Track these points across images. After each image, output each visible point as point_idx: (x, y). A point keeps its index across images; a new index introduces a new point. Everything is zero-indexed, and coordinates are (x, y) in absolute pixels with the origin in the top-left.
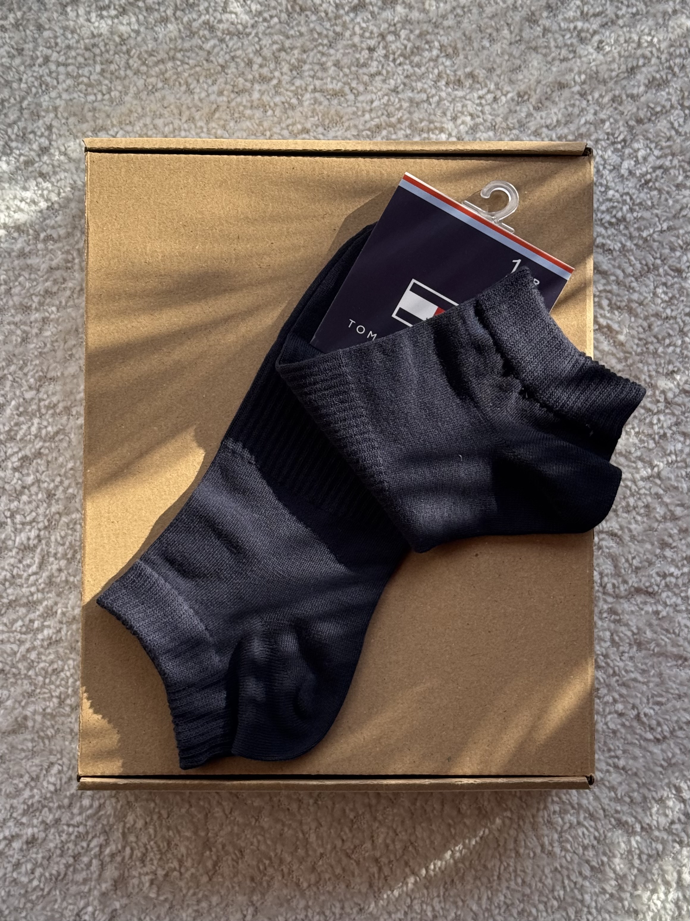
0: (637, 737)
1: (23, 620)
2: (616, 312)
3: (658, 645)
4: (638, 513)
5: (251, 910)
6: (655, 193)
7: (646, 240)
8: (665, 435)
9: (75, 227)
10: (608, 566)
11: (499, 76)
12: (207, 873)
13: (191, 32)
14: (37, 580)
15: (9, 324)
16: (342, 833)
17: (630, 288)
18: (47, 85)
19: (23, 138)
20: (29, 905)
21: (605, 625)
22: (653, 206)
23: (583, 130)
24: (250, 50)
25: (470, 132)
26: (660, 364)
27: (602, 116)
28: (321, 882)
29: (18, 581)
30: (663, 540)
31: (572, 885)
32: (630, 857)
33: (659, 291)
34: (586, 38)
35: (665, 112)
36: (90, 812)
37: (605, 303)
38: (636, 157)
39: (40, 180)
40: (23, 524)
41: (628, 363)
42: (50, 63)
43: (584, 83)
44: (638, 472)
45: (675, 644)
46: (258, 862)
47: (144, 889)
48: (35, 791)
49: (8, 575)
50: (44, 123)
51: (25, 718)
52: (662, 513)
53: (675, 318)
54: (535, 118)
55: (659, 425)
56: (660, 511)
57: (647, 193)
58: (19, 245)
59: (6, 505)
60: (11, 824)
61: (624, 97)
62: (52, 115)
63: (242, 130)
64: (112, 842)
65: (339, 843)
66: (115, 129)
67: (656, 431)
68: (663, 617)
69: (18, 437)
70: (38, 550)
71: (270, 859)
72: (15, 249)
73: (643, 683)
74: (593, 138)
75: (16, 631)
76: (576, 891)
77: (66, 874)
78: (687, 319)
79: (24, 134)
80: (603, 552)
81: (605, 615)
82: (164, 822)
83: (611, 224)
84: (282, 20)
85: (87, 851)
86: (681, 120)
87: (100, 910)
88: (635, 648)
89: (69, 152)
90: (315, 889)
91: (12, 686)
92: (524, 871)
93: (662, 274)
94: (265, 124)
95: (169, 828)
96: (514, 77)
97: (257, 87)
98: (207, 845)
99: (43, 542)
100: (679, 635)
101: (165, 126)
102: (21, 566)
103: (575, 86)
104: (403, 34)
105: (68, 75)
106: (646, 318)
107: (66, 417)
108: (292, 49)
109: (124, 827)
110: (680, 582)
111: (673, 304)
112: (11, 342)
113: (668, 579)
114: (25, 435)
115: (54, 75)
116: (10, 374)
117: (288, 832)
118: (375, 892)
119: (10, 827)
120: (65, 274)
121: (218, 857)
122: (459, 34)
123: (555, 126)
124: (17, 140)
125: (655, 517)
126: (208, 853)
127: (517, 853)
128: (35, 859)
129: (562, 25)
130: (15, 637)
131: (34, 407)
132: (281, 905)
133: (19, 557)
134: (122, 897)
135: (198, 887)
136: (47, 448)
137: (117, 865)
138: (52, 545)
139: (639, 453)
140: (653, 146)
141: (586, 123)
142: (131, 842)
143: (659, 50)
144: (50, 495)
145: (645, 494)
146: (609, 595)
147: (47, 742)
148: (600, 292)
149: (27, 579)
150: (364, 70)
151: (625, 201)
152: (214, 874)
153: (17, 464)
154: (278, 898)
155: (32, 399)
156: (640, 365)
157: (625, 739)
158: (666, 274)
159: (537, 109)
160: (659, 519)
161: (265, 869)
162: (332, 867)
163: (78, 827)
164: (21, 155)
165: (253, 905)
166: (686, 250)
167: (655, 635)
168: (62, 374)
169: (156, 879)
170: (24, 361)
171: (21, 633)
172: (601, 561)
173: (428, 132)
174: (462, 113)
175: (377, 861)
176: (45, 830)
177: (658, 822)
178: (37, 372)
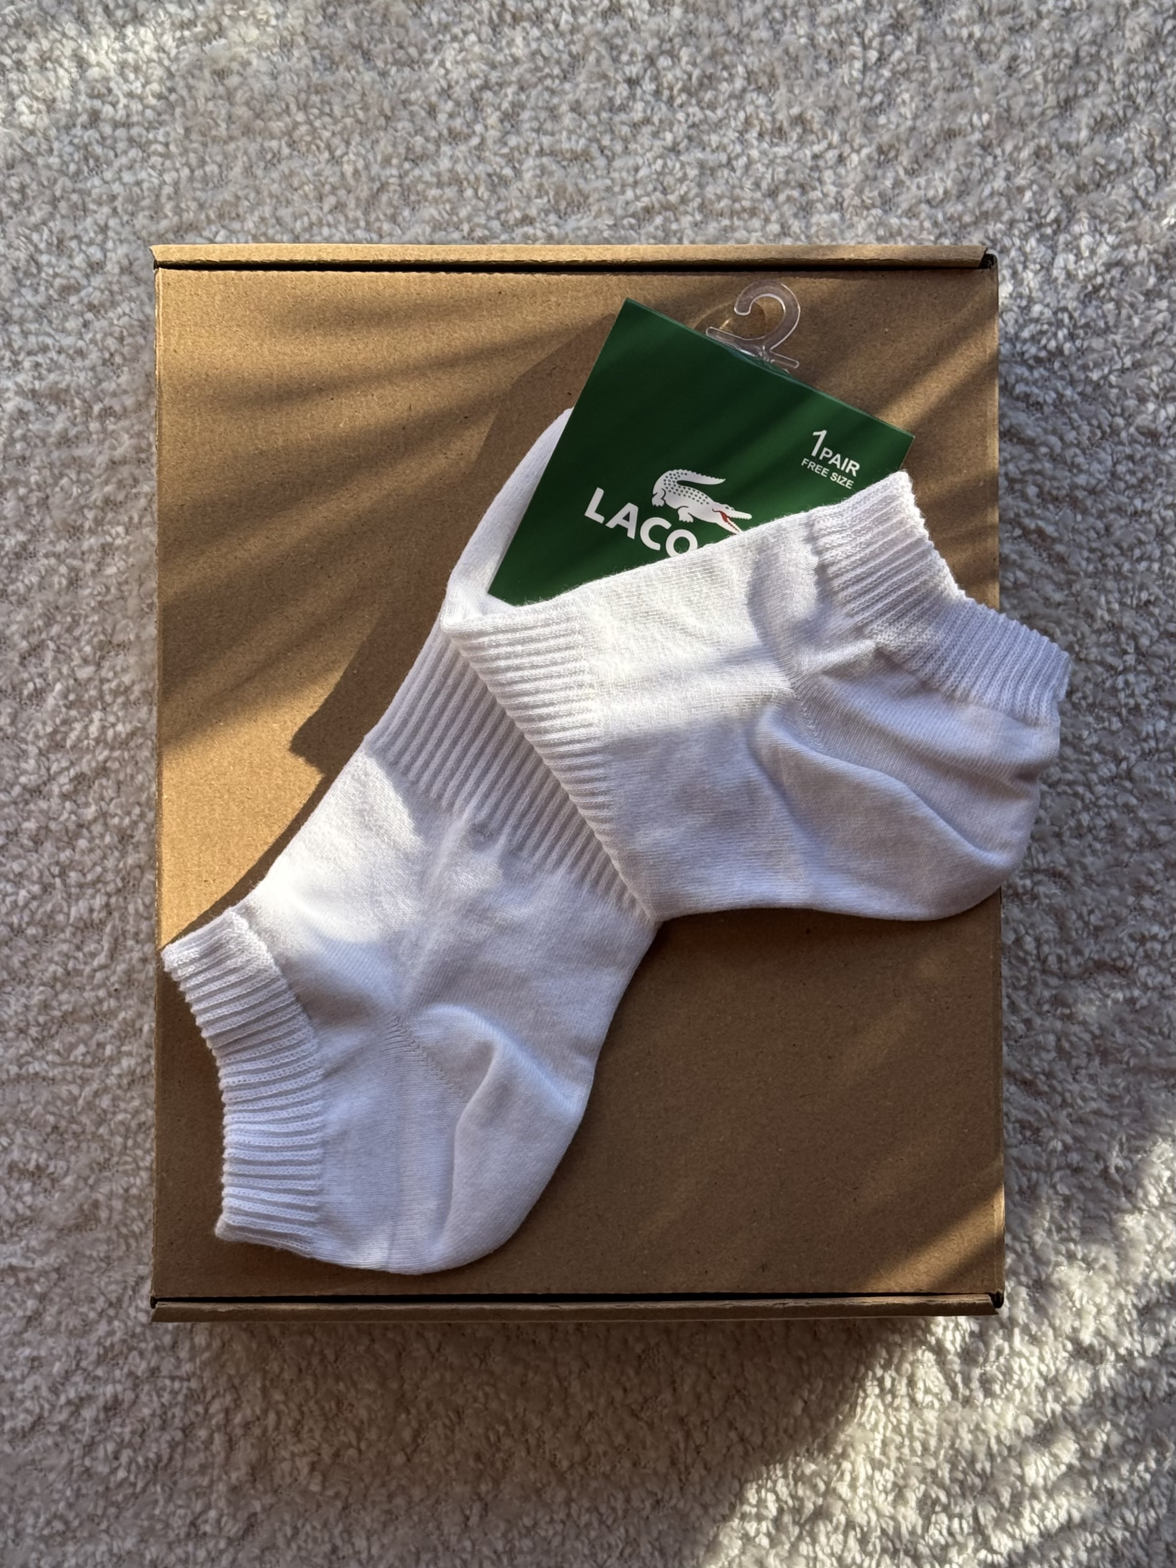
0: (1105, 1206)
1: (86, 1044)
2: (1051, 507)
3: (1135, 1054)
4: (1096, 838)
5: (477, 1507)
6: (1111, 306)
7: (1097, 386)
8: (1137, 706)
9: (150, 394)
10: (1050, 928)
11: (847, 121)
12: (403, 1450)
13: (333, 62)
14: (107, 978)
15: (46, 556)
16: (624, 1378)
17: (1074, 467)
18: (97, 159)
19: (59, 246)
20: (112, 1511)
21: (1047, 1024)
22: (1107, 330)
23: (989, 205)
24: (432, 90)
25: (801, 214)
26: (1127, 590)
27: (1019, 181)
28: (591, 1459)
29: (77, 981)
30: (1139, 881)
31: (1006, 1453)
32: (1098, 1403)
33: (1121, 469)
34: (989, 52)
35: (1125, 170)
36: (206, 1355)
37: (1032, 491)
38: (1078, 248)
39: (89, 316)
40: (81, 886)
41: (1074, 590)
42: (101, 124)
43: (987, 127)
44: (1095, 772)
45: (1162, 1052)
46: (487, 1429)
47: (301, 1478)
48: (116, 1323)
49: (60, 970)
50: (96, 223)
51: (96, 1205)
52: (1136, 836)
53: (1149, 513)
54: (908, 188)
55: (1128, 692)
56: (1133, 833)
57: (1097, 307)
58: (59, 425)
59: (52, 856)
60: (78, 1378)
61: (1055, 149)
62: (106, 210)
63: (423, 222)
64: (245, 1405)
65: (618, 1394)
66: (214, 228)
67: (1123, 701)
68: (1143, 1008)
69: (69, 743)
70: (108, 929)
71: (506, 1423)
72: (53, 432)
73: (1112, 1118)
74: (1006, 217)
75: (75, 1063)
76: (1012, 1462)
77: (171, 1459)
78: (1170, 513)
79: (60, 242)
80: (1040, 903)
81: (1046, 1007)
82: (330, 1368)
83: (1038, 360)
84: (484, 36)
85: (204, 1419)
86: (1151, 185)
87: (228, 1515)
88: (1097, 1061)
89: (136, 268)
90: (581, 1470)
91: (72, 1153)
92: (925, 1432)
93: (1126, 441)
94: (463, 213)
95: (338, 1379)
96: (871, 122)
97: (445, 149)
98: (402, 1403)
99: (116, 915)
100: (1169, 1037)
101: (296, 219)
102: (80, 955)
103: (973, 132)
104: (685, 54)
105: (131, 141)
106: (1101, 515)
107: (145, 709)
108: (501, 85)
109: (264, 1378)
110: (1169, 949)
111: (1145, 491)
112: (51, 586)
113: (1148, 945)
114: (79, 740)
115: (109, 142)
116: (51, 639)
117: (535, 1379)
118: (679, 1474)
119: (76, 1384)
120: (137, 472)
121: (420, 1423)
122: (778, 52)
123: (942, 201)
124: (49, 252)
125: (1124, 843)
126: (403, 1416)
127: (913, 1401)
128: (120, 1435)
129: (948, 31)
130: (73, 1073)
131: (93, 693)
132: (526, 1499)
133: (77, 940)
134: (265, 1492)
135: (389, 1472)
136: (116, 759)
137: (254, 1441)
138: (131, 920)
139: (1095, 739)
140: (1105, 228)
141: (992, 194)
142: (277, 1403)
143: (1110, 68)
144: (124, 837)
145: (1107, 807)
146: (1052, 973)
147: (132, 1242)
148: (1024, 473)
149: (91, 977)
150: (623, 116)
151: (1062, 321)
152: (414, 1451)
153: (67, 788)
154: (522, 1487)
155: (90, 680)
156: (1094, 593)
157: (1084, 1210)
158: (1133, 441)
159: (912, 173)
160: (1132, 846)
161: (499, 1440)
162: (609, 1434)
163: (189, 1380)
164: (56, 275)
165: (480, 1499)
166: (1164, 400)
167: (1129, 1039)
168: (138, 637)
169: (319, 1461)
170: (73, 616)
171: (85, 1066)
172: (1037, 918)
173: (731, 217)
174: (786, 183)
175: (682, 1421)
176: (135, 1387)
177: (1142, 1344)
178: (96, 634)
